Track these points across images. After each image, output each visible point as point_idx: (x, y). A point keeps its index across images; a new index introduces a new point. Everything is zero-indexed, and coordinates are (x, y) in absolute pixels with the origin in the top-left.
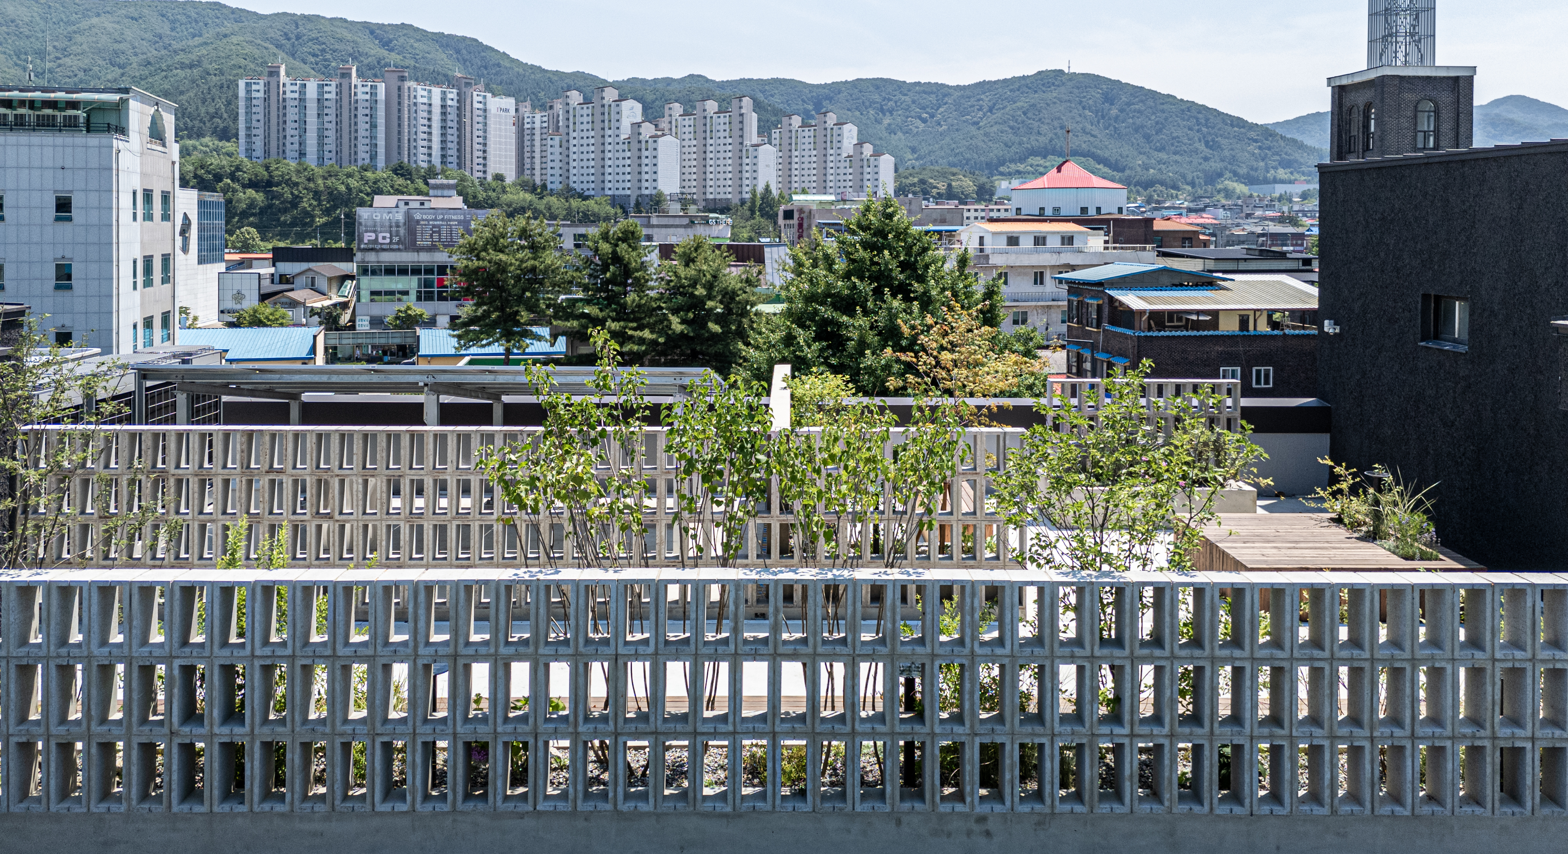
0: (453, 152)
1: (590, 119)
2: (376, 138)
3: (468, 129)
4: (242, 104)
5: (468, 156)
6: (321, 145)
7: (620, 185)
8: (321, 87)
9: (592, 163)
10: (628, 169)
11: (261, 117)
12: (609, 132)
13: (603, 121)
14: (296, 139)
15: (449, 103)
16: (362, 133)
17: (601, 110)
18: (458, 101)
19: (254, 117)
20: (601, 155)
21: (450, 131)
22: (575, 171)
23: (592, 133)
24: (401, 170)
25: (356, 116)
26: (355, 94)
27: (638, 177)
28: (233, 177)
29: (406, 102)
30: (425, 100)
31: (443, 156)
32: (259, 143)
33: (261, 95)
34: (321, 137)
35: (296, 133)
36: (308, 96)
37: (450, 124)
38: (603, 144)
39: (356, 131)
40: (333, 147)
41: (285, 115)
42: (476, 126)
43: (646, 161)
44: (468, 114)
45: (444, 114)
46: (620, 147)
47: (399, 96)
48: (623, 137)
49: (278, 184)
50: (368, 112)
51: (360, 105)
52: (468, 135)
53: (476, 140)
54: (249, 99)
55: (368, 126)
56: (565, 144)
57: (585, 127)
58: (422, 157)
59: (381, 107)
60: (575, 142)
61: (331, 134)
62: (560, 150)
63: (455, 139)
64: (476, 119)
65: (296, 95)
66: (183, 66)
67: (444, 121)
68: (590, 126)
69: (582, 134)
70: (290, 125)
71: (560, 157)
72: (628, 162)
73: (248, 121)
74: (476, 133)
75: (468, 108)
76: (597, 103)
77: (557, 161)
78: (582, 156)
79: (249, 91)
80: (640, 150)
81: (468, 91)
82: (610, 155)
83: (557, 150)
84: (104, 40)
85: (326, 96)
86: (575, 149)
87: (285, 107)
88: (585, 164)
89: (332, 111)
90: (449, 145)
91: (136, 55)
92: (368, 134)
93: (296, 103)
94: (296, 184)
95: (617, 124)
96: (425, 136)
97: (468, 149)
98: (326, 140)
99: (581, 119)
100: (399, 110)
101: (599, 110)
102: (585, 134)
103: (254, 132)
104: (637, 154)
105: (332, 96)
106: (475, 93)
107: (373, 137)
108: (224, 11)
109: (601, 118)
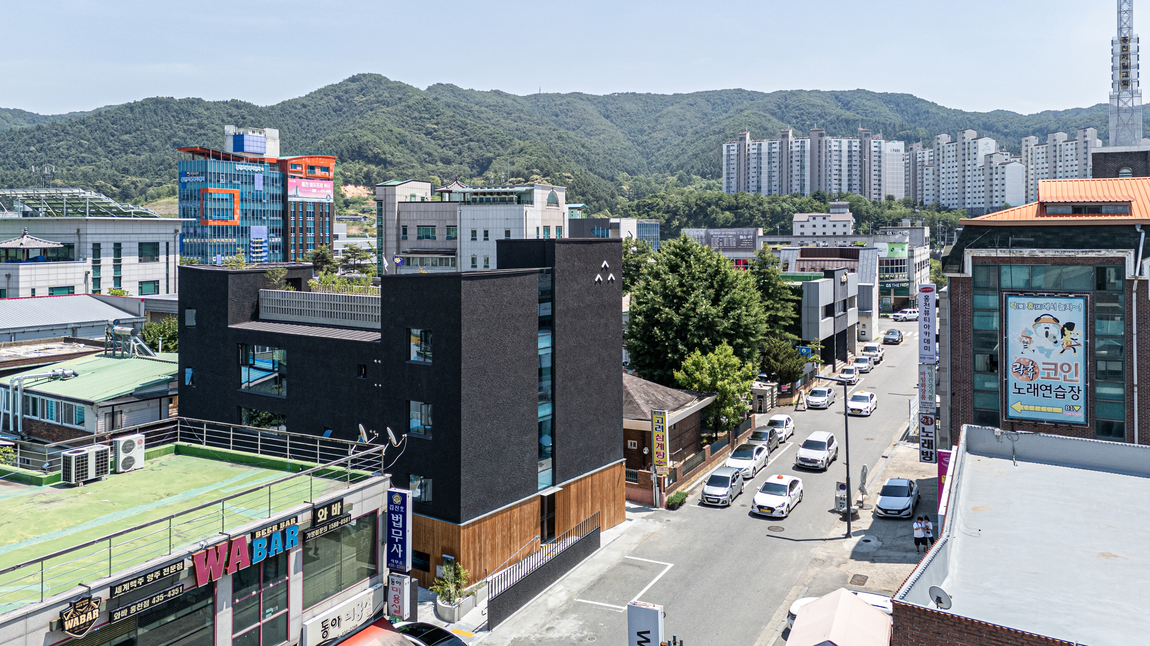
0: (856, 181)
1: (954, 153)
2: (804, 175)
3: (867, 165)
4: (724, 158)
5: (867, 184)
6: (770, 181)
7: (977, 200)
8: (770, 144)
9: (956, 185)
10: (983, 189)
11: (735, 166)
12: (968, 162)
13: (964, 155)
14: (755, 179)
15: (854, 148)
16: (795, 172)
17: (962, 146)
18: (860, 147)
19: (732, 167)
20: (963, 179)
21: (854, 168)
22: (944, 192)
23: (956, 164)
24: (818, 196)
25: (791, 162)
26: (791, 148)
27: (990, 194)
28: (717, 205)
29: (824, 150)
30: (837, 148)
31: (850, 185)
32: (734, 182)
33: (735, 152)
34: (770, 177)
35: (755, 175)
36: (763, 151)
37: (854, 163)
38: (964, 171)
39: (792, 171)
40: (777, 183)
41: (749, 164)
42: (873, 163)
43: (996, 182)
44: (867, 156)
45: (850, 156)
46: (977, 173)
47: (819, 147)
48: (978, 165)
49: (741, 208)
50: (799, 158)
51: (794, 155)
52: (867, 170)
53: (873, 173)
54: (729, 156)
55: (799, 168)
56: (936, 173)
57: (951, 159)
58: (834, 186)
59: (807, 155)
60: (944, 170)
61: (776, 174)
62: (933, 177)
63: (858, 173)
64: (873, 158)
65: (756, 151)
66: (715, 133)
67: (850, 161)
68: (954, 159)
69: (949, 165)
70: (752, 170)
71: (933, 182)
72: (983, 183)
73: (728, 169)
74: (873, 168)
75: (867, 151)
76: (960, 141)
77: (931, 185)
78: (949, 181)
79: (728, 151)
80: (991, 174)
81: (867, 140)
82: (969, 179)
83: (931, 177)
84: (674, 121)
85: (773, 150)
86: (944, 176)
87: (749, 159)
88: (951, 186)
89: (777, 160)
90: (854, 177)
91: (692, 127)
92: (799, 173)
93: (756, 156)
94: (752, 207)
95: (974, 156)
96: (837, 172)
97: (867, 180)
98: (773, 179)
99: (949, 154)
100: (819, 156)
101: (961, 146)
102: (951, 165)
103: (731, 176)
104: (989, 177)
105: (777, 150)
106: (872, 141)
107: (802, 175)
108: (744, 94)
109: (963, 152)
